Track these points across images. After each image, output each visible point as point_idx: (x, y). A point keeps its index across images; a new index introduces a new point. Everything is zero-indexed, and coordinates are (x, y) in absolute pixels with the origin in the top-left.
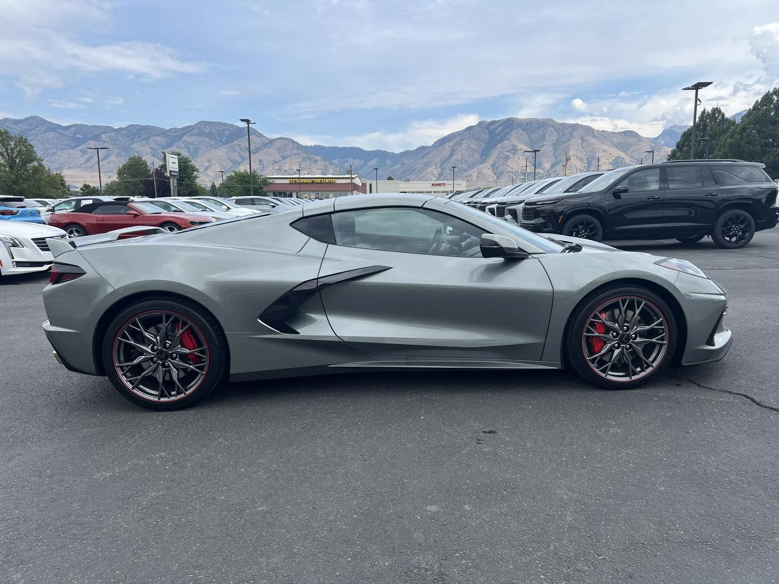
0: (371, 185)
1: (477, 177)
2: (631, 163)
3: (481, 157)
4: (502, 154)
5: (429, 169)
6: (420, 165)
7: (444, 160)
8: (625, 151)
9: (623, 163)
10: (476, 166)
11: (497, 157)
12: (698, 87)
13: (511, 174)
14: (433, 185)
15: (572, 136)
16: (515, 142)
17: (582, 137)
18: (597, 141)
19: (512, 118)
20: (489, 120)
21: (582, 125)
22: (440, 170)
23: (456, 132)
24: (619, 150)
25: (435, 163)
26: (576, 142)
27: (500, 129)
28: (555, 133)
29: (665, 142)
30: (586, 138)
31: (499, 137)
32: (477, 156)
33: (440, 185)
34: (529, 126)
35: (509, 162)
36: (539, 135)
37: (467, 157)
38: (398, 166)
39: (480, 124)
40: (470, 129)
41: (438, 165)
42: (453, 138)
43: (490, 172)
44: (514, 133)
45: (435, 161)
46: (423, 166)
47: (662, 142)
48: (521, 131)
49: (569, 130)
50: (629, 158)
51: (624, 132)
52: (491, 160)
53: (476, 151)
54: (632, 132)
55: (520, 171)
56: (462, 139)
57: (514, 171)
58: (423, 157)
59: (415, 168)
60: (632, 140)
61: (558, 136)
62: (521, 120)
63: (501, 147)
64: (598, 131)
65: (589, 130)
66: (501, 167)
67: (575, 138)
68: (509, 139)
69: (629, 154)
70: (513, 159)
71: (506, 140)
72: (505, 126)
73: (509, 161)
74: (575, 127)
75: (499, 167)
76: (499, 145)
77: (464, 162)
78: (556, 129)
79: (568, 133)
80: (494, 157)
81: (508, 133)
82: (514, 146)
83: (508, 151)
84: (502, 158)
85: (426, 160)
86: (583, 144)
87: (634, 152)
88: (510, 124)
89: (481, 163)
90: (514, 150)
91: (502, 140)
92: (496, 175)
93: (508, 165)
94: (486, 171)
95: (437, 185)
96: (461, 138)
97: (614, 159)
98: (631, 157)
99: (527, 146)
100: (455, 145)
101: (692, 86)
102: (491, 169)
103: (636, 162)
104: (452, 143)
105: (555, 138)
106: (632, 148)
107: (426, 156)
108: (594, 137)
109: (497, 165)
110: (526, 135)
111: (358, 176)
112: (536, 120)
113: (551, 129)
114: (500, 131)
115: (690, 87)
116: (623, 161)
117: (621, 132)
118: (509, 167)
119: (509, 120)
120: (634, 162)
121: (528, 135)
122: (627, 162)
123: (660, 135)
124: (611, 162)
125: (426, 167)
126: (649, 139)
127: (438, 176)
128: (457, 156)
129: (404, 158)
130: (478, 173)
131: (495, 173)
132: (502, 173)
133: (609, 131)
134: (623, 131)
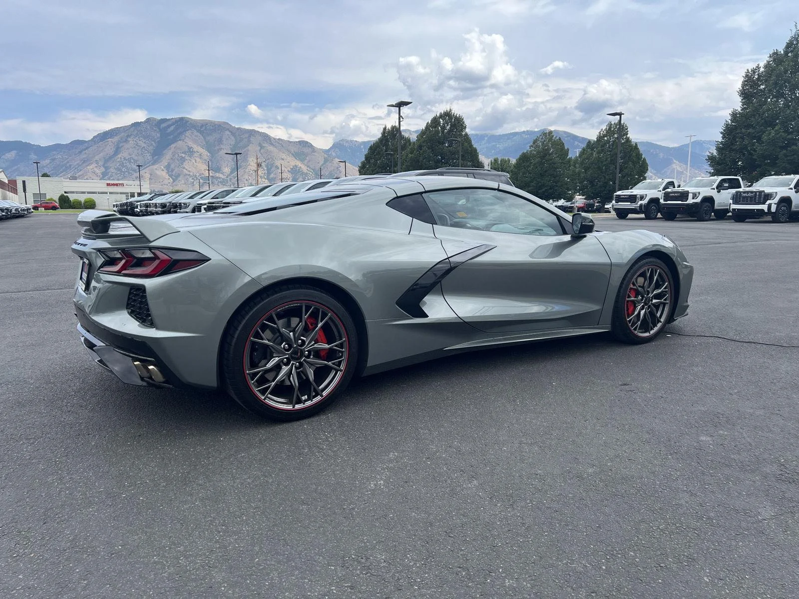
0: (24, 182)
1: (150, 179)
2: (308, 172)
3: (153, 157)
4: (177, 156)
5: (88, 167)
6: (78, 162)
7: (107, 157)
8: (302, 161)
9: (300, 172)
10: (147, 167)
11: (172, 159)
12: (400, 105)
13: (189, 177)
14: (108, 185)
15: (249, 142)
16: (191, 144)
17: (260, 143)
18: (275, 149)
19: (184, 118)
20: (159, 117)
21: (258, 132)
22: (103, 169)
23: (121, 127)
24: (296, 159)
25: (96, 161)
26: (253, 148)
27: (172, 128)
28: (233, 138)
29: (336, 154)
30: (264, 145)
31: (172, 136)
32: (148, 157)
33: (117, 185)
34: (204, 128)
35: (186, 165)
36: (216, 138)
37: (136, 156)
38: (47, 161)
39: (148, 120)
40: (136, 125)
41: (101, 163)
42: (117, 134)
43: (164, 174)
44: (188, 133)
45: (97, 158)
46: (81, 163)
47: (334, 154)
48: (196, 133)
49: (247, 135)
50: (306, 167)
51: (299, 142)
52: (165, 161)
53: (147, 150)
54: (307, 142)
55: (198, 174)
56: (128, 136)
57: (191, 174)
58: (80, 152)
59: (70, 165)
60: (306, 150)
61: (236, 140)
62: (195, 121)
63: (175, 148)
64: (274, 139)
65: (266, 137)
66: (176, 170)
67: (253, 144)
68: (183, 140)
69: (306, 163)
70: (190, 161)
71: (180, 140)
72: (178, 125)
73: (185, 163)
74: (252, 133)
75: (174, 170)
76: (172, 146)
77: (132, 161)
78: (233, 134)
79: (246, 138)
80: (167, 158)
81: (181, 133)
82: (190, 148)
83: (183, 153)
84: (178, 159)
85: (83, 156)
86: (261, 151)
87: (309, 161)
88: (183, 125)
89: (153, 164)
90: (190, 152)
91: (174, 141)
92: (172, 178)
93: (184, 168)
94: (159, 173)
95: (114, 185)
96: (126, 135)
97: (292, 167)
98: (308, 166)
99: (203, 148)
100: (119, 142)
101: (396, 104)
102: (166, 171)
103: (312, 171)
104: (116, 139)
105: (233, 143)
106: (307, 158)
107: (84, 152)
108: (272, 144)
109: (172, 166)
110: (202, 138)
111: (3, 171)
112: (210, 122)
113: (227, 132)
114: (172, 131)
115: (394, 104)
116: (301, 170)
117: (297, 142)
118: (186, 170)
119: (182, 119)
120: (311, 172)
121: (205, 138)
122: (304, 171)
123: (331, 148)
124: (290, 170)
125: (85, 165)
126: (321, 149)
127: (101, 176)
128: (124, 154)
129: (54, 153)
130: (151, 175)
131: (171, 176)
132: (179, 175)
133: (285, 139)
134: (297, 140)
